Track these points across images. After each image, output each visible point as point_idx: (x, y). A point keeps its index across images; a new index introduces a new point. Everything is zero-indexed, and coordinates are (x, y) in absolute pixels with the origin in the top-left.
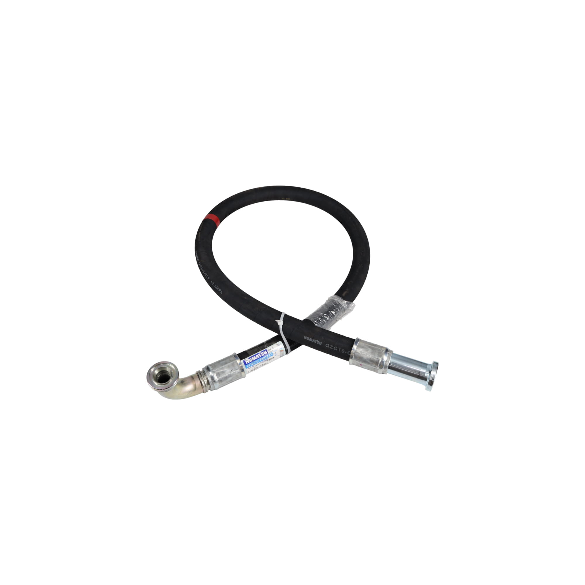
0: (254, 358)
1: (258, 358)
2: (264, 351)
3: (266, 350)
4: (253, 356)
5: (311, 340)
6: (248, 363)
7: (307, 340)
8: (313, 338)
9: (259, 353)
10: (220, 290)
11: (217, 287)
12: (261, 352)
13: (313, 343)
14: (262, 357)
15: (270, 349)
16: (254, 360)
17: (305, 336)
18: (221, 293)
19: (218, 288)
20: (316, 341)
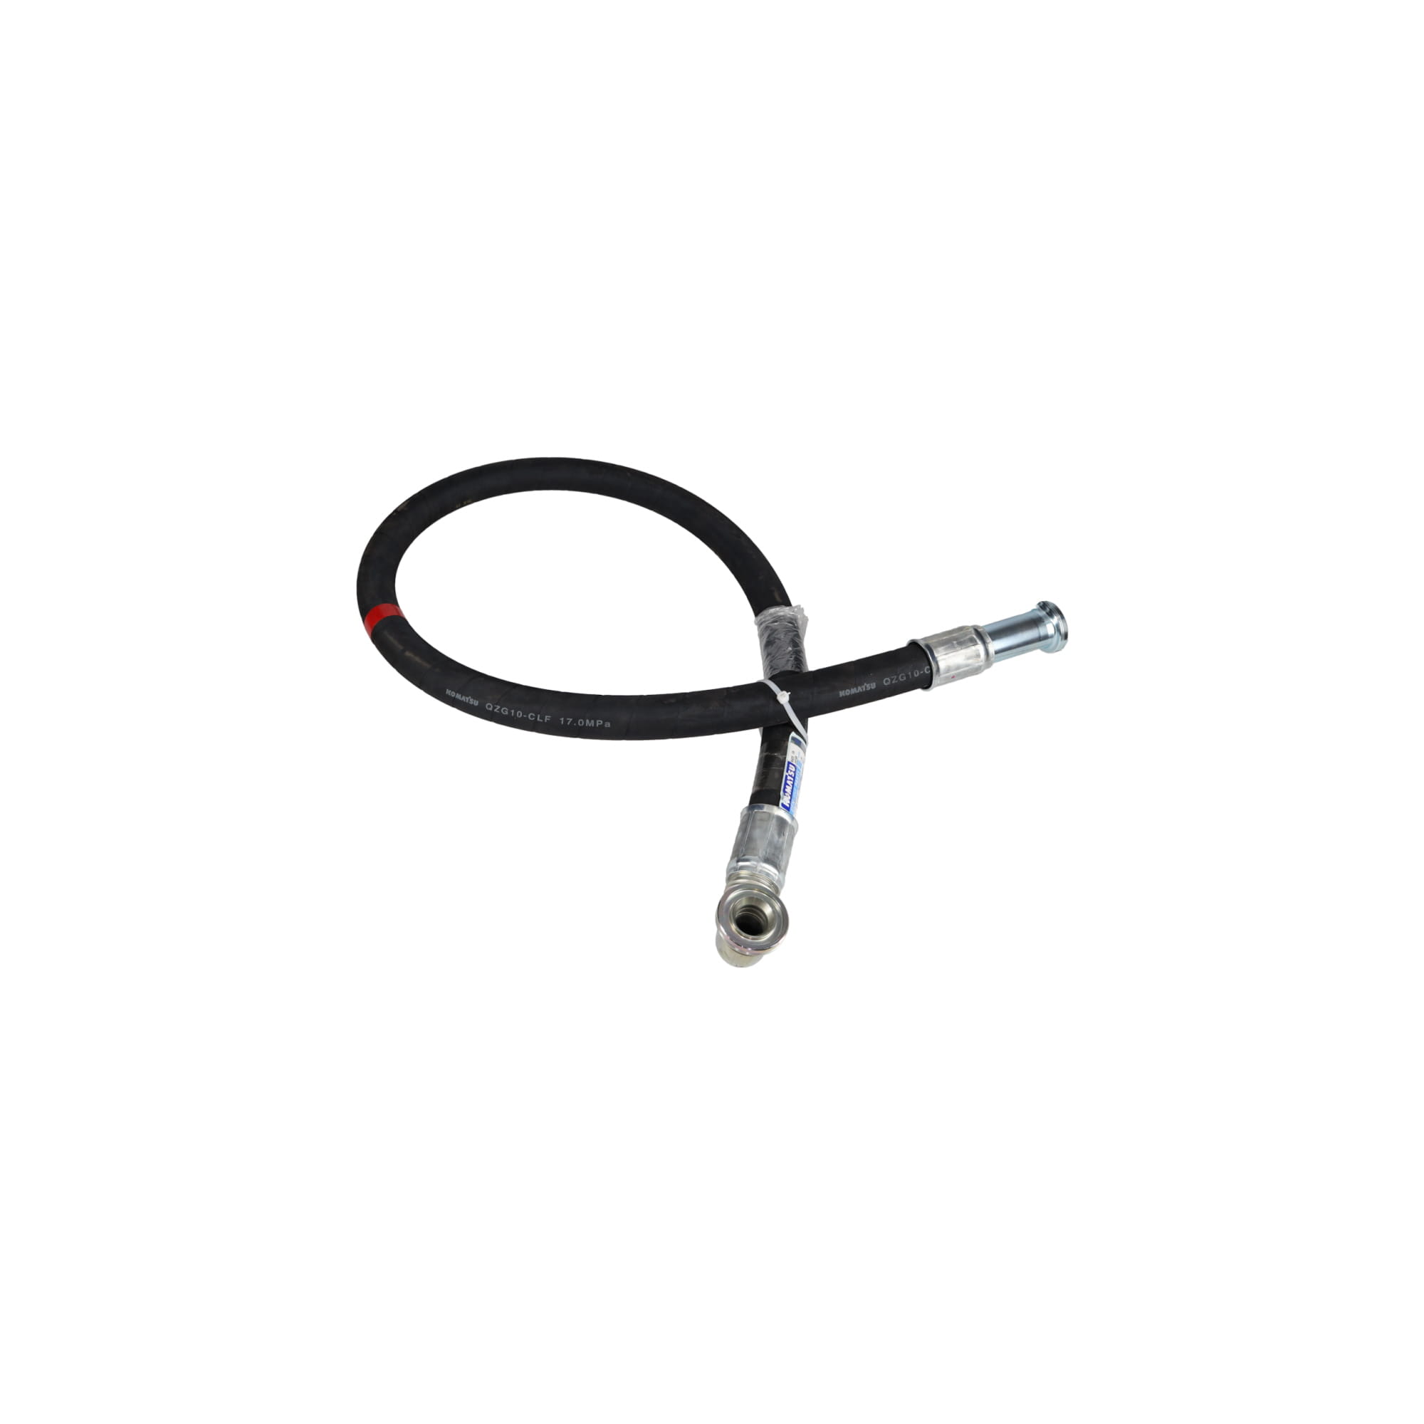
0: (789, 789)
1: (793, 785)
2: (788, 766)
3: (789, 763)
4: (785, 788)
5: (854, 691)
6: (790, 805)
7: (846, 696)
8: (856, 686)
9: (786, 776)
10: (600, 722)
11: (587, 721)
12: (787, 772)
13: (860, 694)
14: (794, 778)
15: (792, 757)
16: (792, 793)
17: (840, 692)
18: (608, 725)
19: (593, 721)
20: (864, 687)
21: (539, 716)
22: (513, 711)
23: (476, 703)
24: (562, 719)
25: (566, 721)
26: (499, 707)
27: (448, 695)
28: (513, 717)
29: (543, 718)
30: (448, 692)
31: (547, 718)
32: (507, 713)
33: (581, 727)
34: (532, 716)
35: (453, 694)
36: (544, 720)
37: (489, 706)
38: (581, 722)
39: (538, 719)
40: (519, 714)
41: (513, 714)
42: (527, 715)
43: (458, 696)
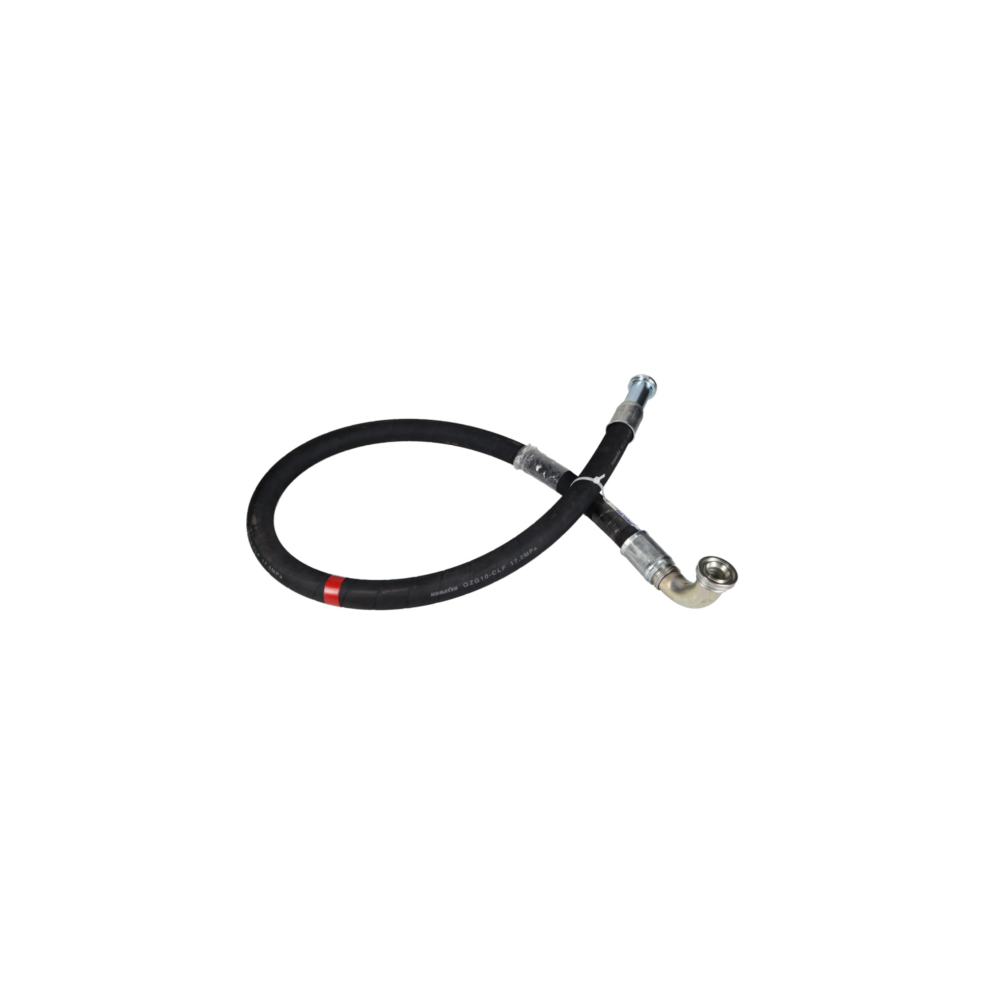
21: (498, 570)
22: (482, 577)
23: (456, 588)
24: (512, 562)
25: (514, 562)
26: (472, 581)
27: (433, 597)
28: (484, 581)
29: (501, 569)
30: (432, 595)
31: (503, 568)
32: (479, 581)
33: (523, 560)
34: (494, 573)
35: (437, 594)
36: (502, 570)
37: (466, 585)
38: (522, 557)
39: (499, 572)
40: (487, 576)
41: (483, 579)
42: (492, 574)
43: (442, 592)
